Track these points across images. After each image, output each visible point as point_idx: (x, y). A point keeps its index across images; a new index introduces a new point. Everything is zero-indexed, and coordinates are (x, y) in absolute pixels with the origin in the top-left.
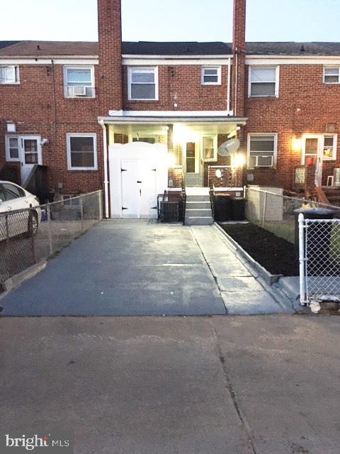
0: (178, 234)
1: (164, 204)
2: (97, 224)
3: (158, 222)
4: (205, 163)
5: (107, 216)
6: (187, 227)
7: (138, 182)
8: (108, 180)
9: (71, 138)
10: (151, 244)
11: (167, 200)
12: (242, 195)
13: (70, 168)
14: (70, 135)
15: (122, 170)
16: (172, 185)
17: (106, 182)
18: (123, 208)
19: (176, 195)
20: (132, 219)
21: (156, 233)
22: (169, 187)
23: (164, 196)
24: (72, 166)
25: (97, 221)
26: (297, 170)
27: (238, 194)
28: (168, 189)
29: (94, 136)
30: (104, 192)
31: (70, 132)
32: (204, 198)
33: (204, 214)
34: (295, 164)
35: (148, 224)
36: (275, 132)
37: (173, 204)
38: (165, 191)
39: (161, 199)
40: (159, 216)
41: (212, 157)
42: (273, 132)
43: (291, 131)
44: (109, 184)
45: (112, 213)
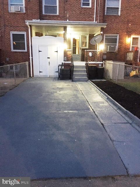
0: (70, 87)
1: (62, 70)
2: (26, 80)
3: (59, 80)
4: (82, 49)
5: (32, 76)
6: (74, 83)
7: (48, 58)
8: (32, 56)
9: (13, 34)
10: (55, 94)
11: (63, 68)
12: (102, 66)
13: (13, 50)
14: (12, 33)
15: (39, 51)
16: (66, 60)
17: (31, 58)
18: (40, 72)
19: (68, 65)
20: (45, 78)
21: (58, 86)
22: (64, 61)
23: (62, 65)
24: (14, 49)
25: (26, 79)
26: (128, 54)
27: (100, 65)
28: (64, 62)
29: (25, 33)
30: (30, 63)
31: (12, 31)
32: (82, 67)
33: (83, 75)
34: (127, 50)
35: (53, 81)
36: (118, 34)
37: (67, 70)
38: (62, 63)
39: (60, 67)
40: (59, 76)
41: (86, 46)
42: (117, 34)
43: (125, 33)
44: (32, 59)
45: (34, 74)
